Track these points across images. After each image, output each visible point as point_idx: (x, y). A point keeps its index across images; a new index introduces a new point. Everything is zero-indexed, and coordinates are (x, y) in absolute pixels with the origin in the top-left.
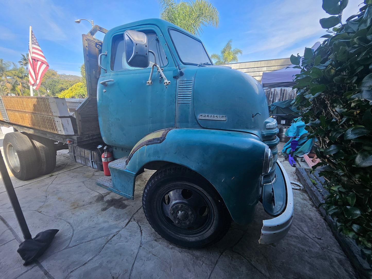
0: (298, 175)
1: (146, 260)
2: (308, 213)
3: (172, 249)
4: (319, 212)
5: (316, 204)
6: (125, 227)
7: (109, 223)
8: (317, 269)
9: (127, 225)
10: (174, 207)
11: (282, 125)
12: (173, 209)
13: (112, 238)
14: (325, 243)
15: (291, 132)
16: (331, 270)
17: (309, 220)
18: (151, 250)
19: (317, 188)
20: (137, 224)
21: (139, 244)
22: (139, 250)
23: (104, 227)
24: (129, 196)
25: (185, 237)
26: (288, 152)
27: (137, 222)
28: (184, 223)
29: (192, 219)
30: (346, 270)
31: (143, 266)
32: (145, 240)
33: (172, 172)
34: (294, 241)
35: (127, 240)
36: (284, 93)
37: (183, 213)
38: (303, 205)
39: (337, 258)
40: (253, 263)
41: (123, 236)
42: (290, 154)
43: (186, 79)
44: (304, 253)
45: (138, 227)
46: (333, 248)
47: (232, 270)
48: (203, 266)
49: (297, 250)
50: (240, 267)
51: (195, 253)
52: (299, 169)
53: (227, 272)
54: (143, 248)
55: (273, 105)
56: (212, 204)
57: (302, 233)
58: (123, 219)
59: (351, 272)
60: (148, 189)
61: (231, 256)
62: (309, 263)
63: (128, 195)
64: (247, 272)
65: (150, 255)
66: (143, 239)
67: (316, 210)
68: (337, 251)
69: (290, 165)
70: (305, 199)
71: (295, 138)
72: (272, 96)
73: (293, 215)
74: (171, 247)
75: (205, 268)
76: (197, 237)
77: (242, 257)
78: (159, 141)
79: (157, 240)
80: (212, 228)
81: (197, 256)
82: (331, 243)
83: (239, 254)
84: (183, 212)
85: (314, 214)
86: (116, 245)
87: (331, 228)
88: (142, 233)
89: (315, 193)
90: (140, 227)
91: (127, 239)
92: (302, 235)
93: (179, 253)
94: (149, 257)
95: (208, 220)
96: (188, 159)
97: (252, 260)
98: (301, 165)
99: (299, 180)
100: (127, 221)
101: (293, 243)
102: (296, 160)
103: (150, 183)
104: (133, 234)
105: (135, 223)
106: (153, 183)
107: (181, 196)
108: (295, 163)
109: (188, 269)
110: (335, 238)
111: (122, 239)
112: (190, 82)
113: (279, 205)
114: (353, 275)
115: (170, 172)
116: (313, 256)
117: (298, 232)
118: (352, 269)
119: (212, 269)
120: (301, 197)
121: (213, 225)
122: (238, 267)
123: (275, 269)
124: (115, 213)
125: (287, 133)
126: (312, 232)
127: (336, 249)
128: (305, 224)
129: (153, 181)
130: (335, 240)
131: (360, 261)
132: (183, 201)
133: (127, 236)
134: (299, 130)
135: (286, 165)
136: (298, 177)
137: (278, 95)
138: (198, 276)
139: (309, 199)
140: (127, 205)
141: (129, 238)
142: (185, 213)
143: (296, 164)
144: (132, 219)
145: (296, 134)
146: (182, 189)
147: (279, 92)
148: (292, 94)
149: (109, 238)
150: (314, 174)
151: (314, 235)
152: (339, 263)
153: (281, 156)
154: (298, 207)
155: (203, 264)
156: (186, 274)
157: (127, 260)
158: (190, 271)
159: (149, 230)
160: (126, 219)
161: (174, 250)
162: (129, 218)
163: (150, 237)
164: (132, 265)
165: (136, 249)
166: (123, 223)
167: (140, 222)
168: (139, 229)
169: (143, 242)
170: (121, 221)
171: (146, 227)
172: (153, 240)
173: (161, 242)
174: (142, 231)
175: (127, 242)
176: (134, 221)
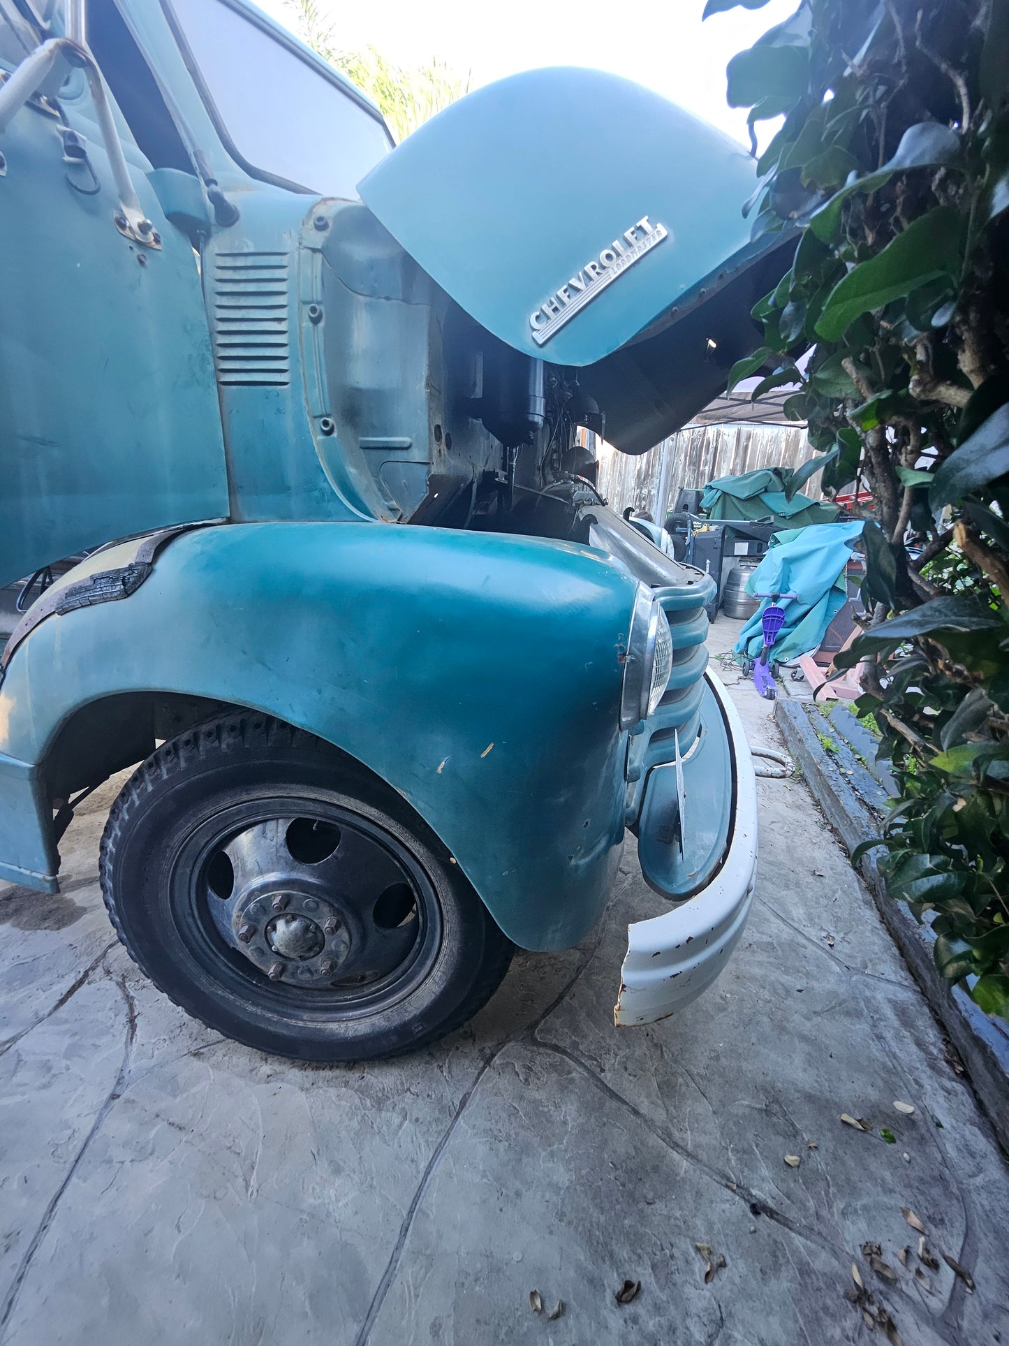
0: (782, 725)
1: (132, 1161)
2: (808, 854)
3: (268, 1082)
4: (840, 847)
5: (832, 820)
6: (50, 1014)
8: (831, 1056)
9: (62, 1002)
10: (252, 905)
11: (739, 559)
12: (247, 916)
14: (855, 954)
15: (763, 579)
16: (875, 1050)
17: (811, 879)
18: (163, 1105)
19: (837, 764)
20: (120, 993)
21: (111, 1084)
22: (101, 1114)
24: (34, 874)
25: (324, 1022)
26: (753, 648)
27: (118, 983)
28: (309, 971)
29: (342, 947)
30: (919, 1044)
31: (113, 1191)
32: (145, 1063)
33: (224, 746)
34: (760, 964)
35: (45, 1080)
36: (747, 447)
37: (296, 929)
38: (792, 827)
39: (894, 1003)
40: (607, 1077)
41: (30, 1059)
42: (758, 655)
43: (250, 243)
44: (789, 1002)
45: (122, 1003)
46: (882, 968)
47: (522, 1126)
48: (401, 1131)
49: (766, 994)
50: (557, 1106)
51: (372, 1080)
52: (784, 705)
53: (500, 1141)
54: (128, 1101)
55: (711, 488)
56: (429, 872)
57: (787, 929)
58: (46, 979)
59: (933, 1044)
60: (116, 835)
61: (524, 1066)
62: (804, 1038)
63: (28, 872)
64: (582, 1120)
65: (154, 1132)
66: (132, 1057)
67: (832, 839)
68: (893, 977)
69: (756, 693)
70: (799, 807)
71: (776, 598)
72: (709, 456)
73: (753, 882)
74: (269, 1072)
75: (409, 1140)
76: (378, 1016)
77: (567, 1059)
78: (118, 588)
79: (201, 1051)
80: (438, 973)
81: (380, 1095)
82: (876, 949)
83: (556, 1048)
84: (294, 925)
85: (828, 857)
87: (875, 897)
88: (133, 1027)
89: (831, 783)
90: (129, 999)
91: (49, 1069)
92: (787, 934)
93: (299, 1092)
94: (148, 1142)
95: (418, 940)
96: (270, 669)
97: (607, 1068)
98: (791, 690)
99: (784, 743)
100: (68, 983)
101: (757, 971)
102: (775, 675)
103: (126, 806)
104: (88, 1042)
105: (109, 986)
106: (137, 803)
107: (284, 852)
108: (775, 686)
109: (331, 1162)
110: (888, 930)
111: (22, 1076)
112: (274, 260)
113: (703, 848)
114: (941, 1057)
115: (216, 743)
116: (819, 1009)
117: (775, 926)
118: (935, 1036)
119: (439, 1140)
120: (789, 799)
121: (441, 957)
122: (547, 1106)
123: (688, 1086)
124: (14, 951)
125: (751, 584)
126: (816, 920)
127: (891, 969)
128: (797, 893)
129: (135, 797)
130: (889, 938)
131: (962, 1007)
132: (295, 875)
133: (50, 1057)
134: (790, 571)
135: (745, 693)
136: (781, 732)
137: (728, 455)
138: (371, 1186)
139: (813, 805)
140: (81, 908)
141: (64, 1062)
142: (306, 929)
143: (775, 688)
144: (99, 969)
145: (778, 587)
146: (290, 818)
147: (732, 442)
148: (772, 452)
150: (830, 718)
151: (824, 930)
152: (900, 1020)
153: (730, 664)
154: (778, 837)
155: (400, 1126)
156: (318, 1190)
157: (26, 1182)
158: (337, 1171)
159: (173, 1012)
160: (62, 976)
161: (280, 1085)
162: (82, 969)
163: (172, 1042)
164: (52, 1199)
165: (86, 1112)
166: (43, 997)
167: (136, 981)
168: (126, 1012)
169: (129, 1071)
170: (37, 990)
171: (158, 999)
172: (185, 1055)
173: (224, 1055)
174: (136, 1022)
175: (46, 1086)
176: (107, 976)
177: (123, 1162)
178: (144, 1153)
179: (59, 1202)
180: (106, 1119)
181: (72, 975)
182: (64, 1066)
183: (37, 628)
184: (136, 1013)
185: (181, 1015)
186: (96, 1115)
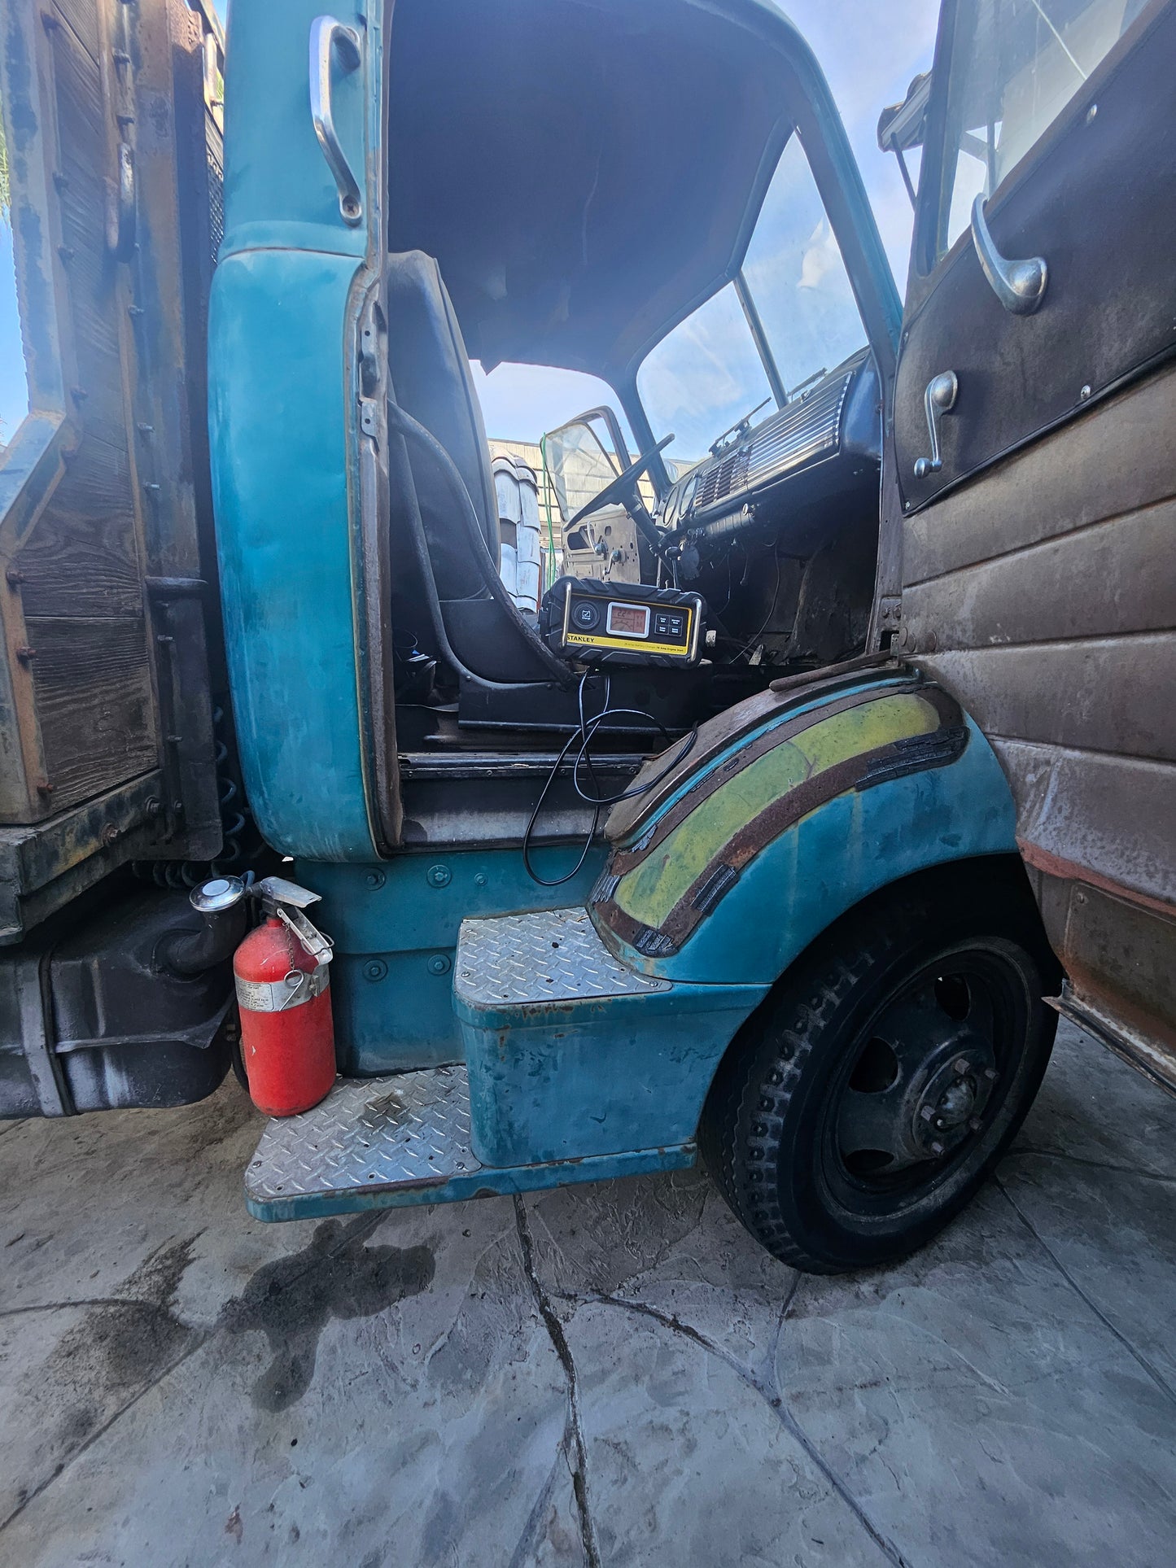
1: (880, 1442)
3: (884, 1297)
6: (572, 1379)
7: (449, 1442)
9: (565, 1358)
10: (935, 1080)
13: (583, 1507)
18: (829, 1375)
20: (617, 1308)
21: (752, 1394)
22: (791, 1429)
23: (443, 1498)
25: (918, 1202)
27: (600, 1301)
31: (906, 1481)
32: (755, 1353)
35: (680, 1440)
40: (1071, 1153)
41: (626, 1436)
45: (637, 1315)
47: (1077, 1217)
48: (1021, 1270)
50: (1074, 1190)
51: (953, 1244)
53: (1080, 1235)
54: (797, 1397)
58: (503, 1347)
61: (1022, 1174)
63: (656, 1151)
64: (1098, 1191)
65: (859, 1405)
66: (733, 1356)
74: (872, 1289)
75: (1035, 1272)
76: (959, 1172)
77: (1036, 1154)
78: (946, 755)
79: (790, 1308)
84: (963, 1087)
86: (664, 1519)
88: (689, 1331)
90: (640, 1308)
91: (668, 1429)
93: (917, 1290)
94: (870, 1417)
97: (1063, 1147)
100: (539, 1336)
104: (666, 1374)
105: (592, 1310)
109: (1014, 1324)
111: (646, 1458)
119: (1049, 1259)
122: (1070, 1194)
124: (400, 1345)
133: (648, 1418)
138: (1060, 1322)
140: (416, 1249)
141: (673, 1411)
144: (554, 1300)
149: (569, 1525)
155: (1015, 1266)
156: (1035, 1350)
157: (821, 1543)
158: (1027, 1328)
159: (706, 1292)
160: (519, 1332)
161: (896, 1293)
162: (533, 1312)
163: (750, 1319)
164: (867, 1535)
165: (773, 1437)
166: (533, 1367)
167: (619, 1288)
168: (656, 1322)
169: (752, 1371)
170: (511, 1364)
171: (673, 1291)
172: (781, 1322)
173: (816, 1300)
174: (683, 1324)
175: (691, 1447)
176: (576, 1301)
177: (875, 1450)
178: (881, 1429)
179: (878, 1530)
180: (801, 1427)
181: (532, 1323)
182: (678, 1414)
183: (817, 811)
184: (671, 1318)
185: (718, 1290)
186: (787, 1432)
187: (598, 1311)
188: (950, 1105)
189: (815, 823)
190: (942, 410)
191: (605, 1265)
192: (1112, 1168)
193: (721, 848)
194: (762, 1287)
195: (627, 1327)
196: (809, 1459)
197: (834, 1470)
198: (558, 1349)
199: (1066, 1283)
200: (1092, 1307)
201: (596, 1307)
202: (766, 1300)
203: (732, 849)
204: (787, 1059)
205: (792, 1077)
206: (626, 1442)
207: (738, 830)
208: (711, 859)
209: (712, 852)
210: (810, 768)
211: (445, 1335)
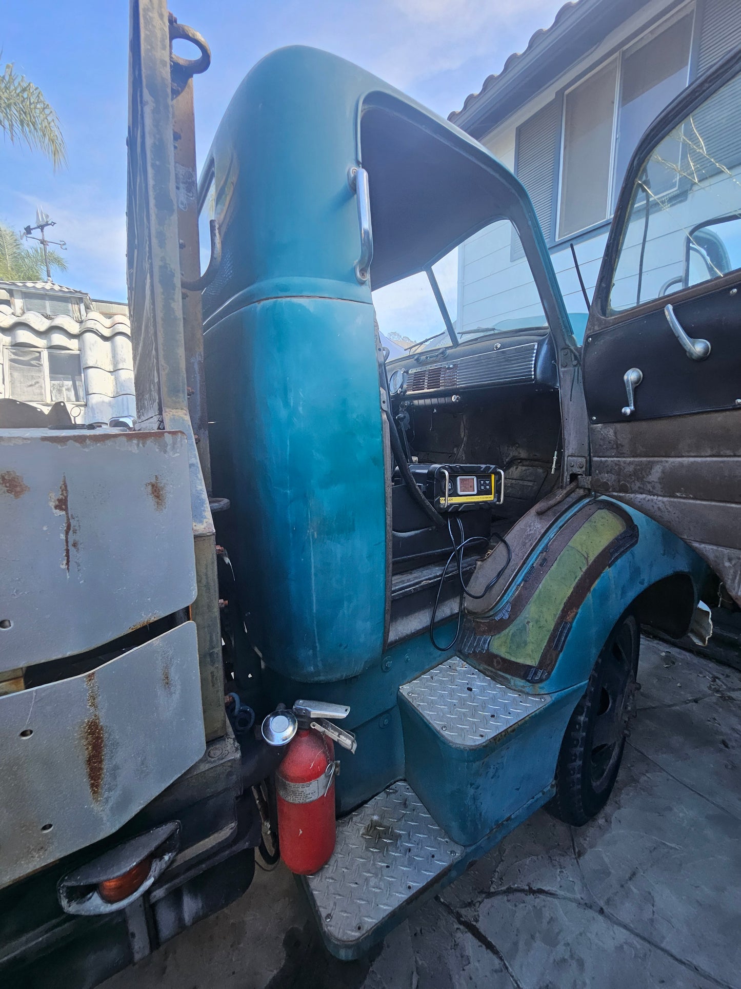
1: (653, 906)
3: (611, 822)
6: (501, 959)
9: (490, 946)
18: (614, 880)
20: (500, 897)
21: (590, 913)
22: (616, 923)
27: (487, 897)
31: (674, 921)
32: (578, 887)
35: (574, 965)
41: (548, 978)
45: (511, 896)
54: (608, 902)
58: (452, 961)
65: (635, 890)
66: (569, 895)
74: (604, 820)
78: (635, 540)
79: (577, 850)
88: (541, 891)
90: (510, 891)
91: (563, 960)
93: (621, 811)
94: (641, 894)
100: (468, 941)
104: (545, 926)
105: (487, 906)
109: (664, 810)
119: (658, 767)
133: (551, 959)
138: (679, 799)
141: (561, 948)
144: (463, 911)
156: (679, 819)
157: (663, 982)
158: (670, 809)
159: (535, 862)
160: (456, 945)
161: (614, 817)
162: (456, 926)
163: (564, 868)
164: (676, 963)
165: (612, 933)
166: (477, 964)
167: (492, 883)
168: (522, 895)
169: (582, 899)
170: (464, 970)
171: (519, 870)
172: (577, 862)
173: (585, 840)
174: (535, 889)
175: (581, 963)
176: (474, 905)
177: (654, 912)
178: (649, 898)
179: (679, 957)
180: (619, 918)
181: (459, 935)
182: (564, 948)
183: (596, 582)
184: (527, 888)
185: (540, 857)
186: (615, 926)
187: (489, 905)
188: (629, 708)
189: (597, 588)
190: (634, 386)
191: (477, 872)
192: (653, 708)
193: (559, 612)
194: (559, 845)
195: (510, 907)
196: (632, 936)
197: (646, 935)
198: (483, 944)
199: (671, 778)
200: (685, 785)
201: (488, 903)
202: (564, 854)
203: (565, 612)
204: (581, 715)
205: (584, 722)
206: (550, 982)
207: (565, 601)
208: (555, 620)
209: (555, 615)
210: (587, 559)
211: (415, 973)
